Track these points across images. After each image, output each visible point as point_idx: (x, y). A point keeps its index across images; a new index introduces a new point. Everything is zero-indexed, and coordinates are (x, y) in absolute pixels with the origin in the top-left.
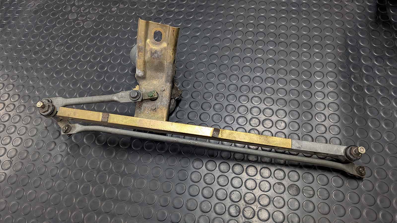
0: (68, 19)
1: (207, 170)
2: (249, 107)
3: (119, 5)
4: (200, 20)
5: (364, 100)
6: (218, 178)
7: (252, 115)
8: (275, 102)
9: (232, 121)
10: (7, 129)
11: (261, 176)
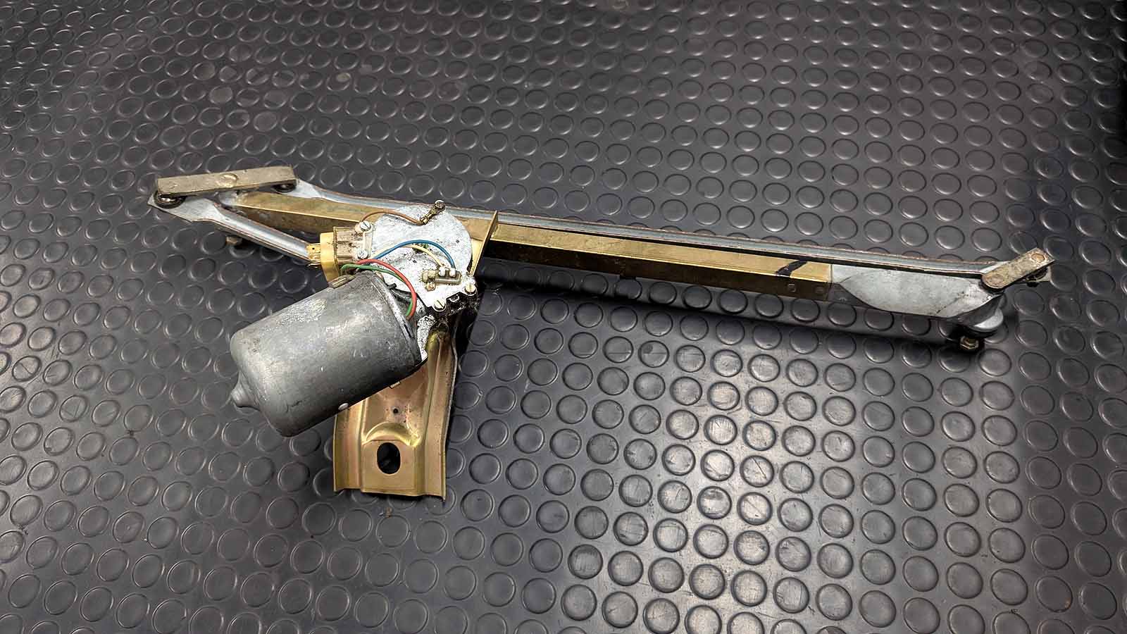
0: (206, 102)
1: (612, 582)
2: (744, 388)
3: (359, 65)
4: (597, 118)
5: (1090, 377)
6: (647, 607)
7: (750, 414)
8: (821, 375)
9: (689, 429)
10: (15, 435)
11: (778, 604)
